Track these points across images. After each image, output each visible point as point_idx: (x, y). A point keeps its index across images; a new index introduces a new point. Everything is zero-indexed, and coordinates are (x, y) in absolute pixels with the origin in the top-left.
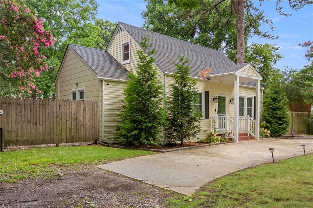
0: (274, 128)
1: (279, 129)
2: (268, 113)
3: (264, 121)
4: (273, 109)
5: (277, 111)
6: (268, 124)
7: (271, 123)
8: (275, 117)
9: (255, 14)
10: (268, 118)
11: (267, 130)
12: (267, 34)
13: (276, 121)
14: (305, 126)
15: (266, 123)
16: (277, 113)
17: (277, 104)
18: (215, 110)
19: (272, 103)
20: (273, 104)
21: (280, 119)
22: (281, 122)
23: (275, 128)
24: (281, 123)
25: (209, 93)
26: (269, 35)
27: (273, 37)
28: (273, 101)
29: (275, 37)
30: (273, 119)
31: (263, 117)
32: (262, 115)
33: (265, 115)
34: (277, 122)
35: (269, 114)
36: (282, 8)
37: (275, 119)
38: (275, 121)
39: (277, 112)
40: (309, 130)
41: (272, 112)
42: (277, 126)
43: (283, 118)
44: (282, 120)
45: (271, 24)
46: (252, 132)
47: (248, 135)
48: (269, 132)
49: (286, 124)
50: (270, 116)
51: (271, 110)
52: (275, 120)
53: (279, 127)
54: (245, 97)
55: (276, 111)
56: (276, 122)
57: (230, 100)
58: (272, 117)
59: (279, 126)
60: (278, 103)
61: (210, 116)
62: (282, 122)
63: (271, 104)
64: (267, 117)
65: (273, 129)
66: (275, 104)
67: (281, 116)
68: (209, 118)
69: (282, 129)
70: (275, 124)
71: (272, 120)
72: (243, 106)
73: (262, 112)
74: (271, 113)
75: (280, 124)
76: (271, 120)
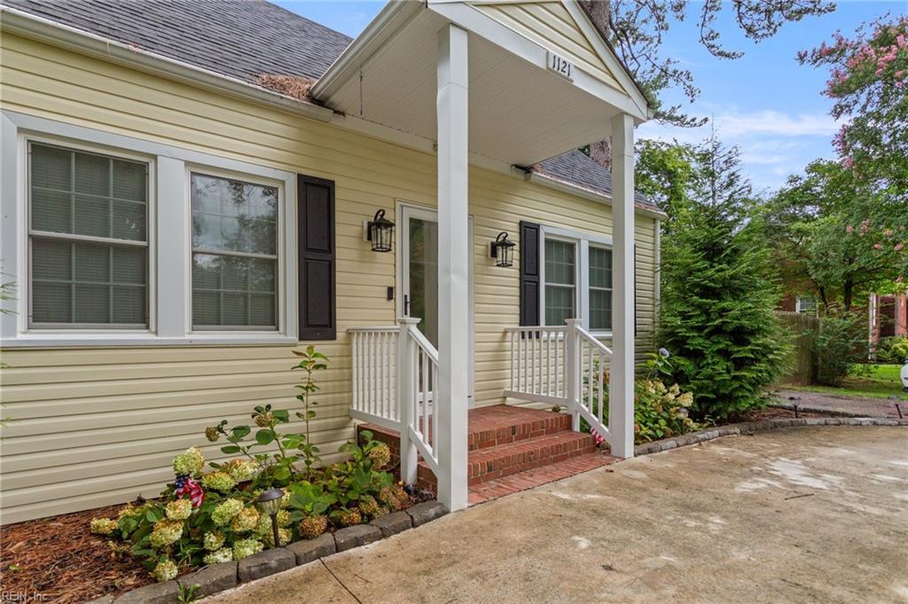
0: (710, 378)
1: (736, 384)
2: (681, 309)
3: (663, 350)
4: (707, 292)
5: (724, 300)
6: (682, 361)
7: (696, 355)
8: (718, 330)
9: (643, 53)
10: (682, 332)
11: (676, 387)
12: (678, 113)
13: (721, 346)
14: (804, 358)
15: (675, 358)
16: (724, 310)
17: (722, 270)
18: (391, 291)
19: (700, 265)
20: (706, 268)
21: (740, 336)
22: (743, 352)
23: (718, 378)
24: (747, 358)
25: (339, 194)
26: (682, 117)
27: (693, 120)
28: (706, 258)
29: (697, 121)
30: (708, 336)
31: (661, 329)
32: (657, 319)
33: (669, 319)
34: (725, 354)
35: (685, 316)
36: (717, 34)
37: (715, 338)
38: (715, 348)
39: (724, 304)
40: (815, 369)
41: (699, 306)
42: (728, 371)
43: (753, 333)
44: (753, 341)
45: (688, 83)
46: (596, 413)
47: (577, 428)
48: (688, 400)
49: (771, 362)
50: (693, 322)
51: (695, 298)
52: (714, 343)
53: (735, 378)
54: (579, 240)
55: (721, 299)
56: (719, 352)
57: (492, 243)
58: (700, 329)
59: (736, 370)
60: (729, 263)
61: (341, 326)
62: (752, 351)
63: (699, 270)
64: (680, 327)
65: (707, 387)
66: (713, 270)
67: (745, 322)
68: (340, 335)
69: (750, 383)
70: (714, 363)
71: (701, 341)
72: (572, 280)
73: (657, 309)
74: (698, 312)
75: (740, 363)
76: (697, 342)
